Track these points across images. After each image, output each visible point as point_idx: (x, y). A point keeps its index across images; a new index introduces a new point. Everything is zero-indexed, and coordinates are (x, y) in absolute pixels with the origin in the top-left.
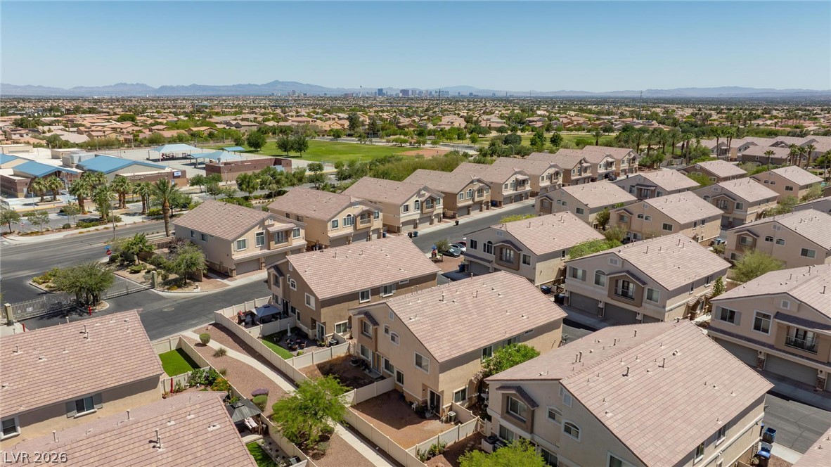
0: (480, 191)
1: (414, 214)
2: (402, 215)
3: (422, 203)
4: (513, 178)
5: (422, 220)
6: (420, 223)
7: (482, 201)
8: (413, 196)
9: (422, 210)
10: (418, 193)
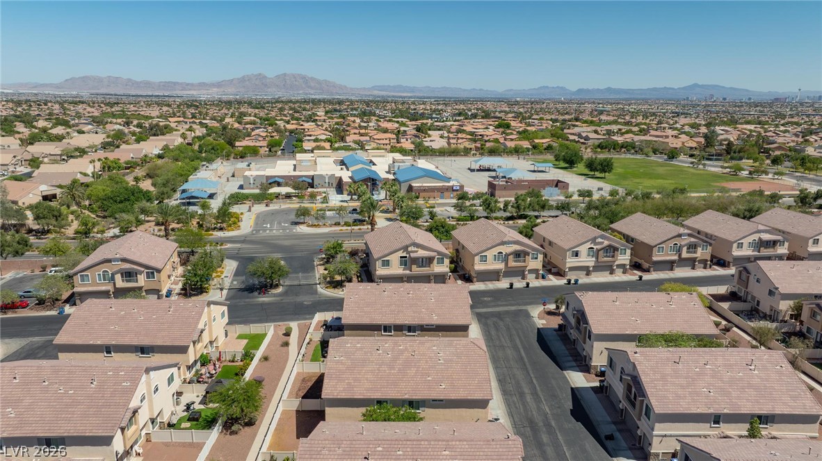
0: (692, 247)
1: (586, 260)
2: (568, 260)
3: (598, 251)
4: (756, 237)
5: (598, 268)
6: (594, 271)
7: (697, 258)
8: (587, 241)
9: (597, 258)
10: (594, 240)
